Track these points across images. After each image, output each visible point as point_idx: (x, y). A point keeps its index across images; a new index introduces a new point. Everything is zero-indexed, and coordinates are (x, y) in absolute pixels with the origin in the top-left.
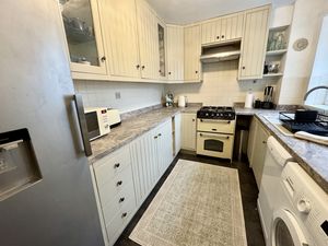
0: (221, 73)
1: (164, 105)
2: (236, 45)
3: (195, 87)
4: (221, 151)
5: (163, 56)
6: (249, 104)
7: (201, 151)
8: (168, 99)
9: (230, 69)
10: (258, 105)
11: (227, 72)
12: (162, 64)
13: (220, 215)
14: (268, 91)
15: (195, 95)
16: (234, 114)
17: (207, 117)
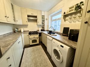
0: (33, 23)
1: (15, 32)
2: (36, 17)
3: (26, 26)
4: (36, 42)
5: (14, 14)
6: (40, 30)
7: (31, 44)
8: (16, 30)
9: (35, 22)
10: (42, 30)
11: (34, 23)
12: (14, 17)
13: (42, 57)
14: (43, 27)
15: (26, 28)
16: (38, 32)
17: (32, 34)
